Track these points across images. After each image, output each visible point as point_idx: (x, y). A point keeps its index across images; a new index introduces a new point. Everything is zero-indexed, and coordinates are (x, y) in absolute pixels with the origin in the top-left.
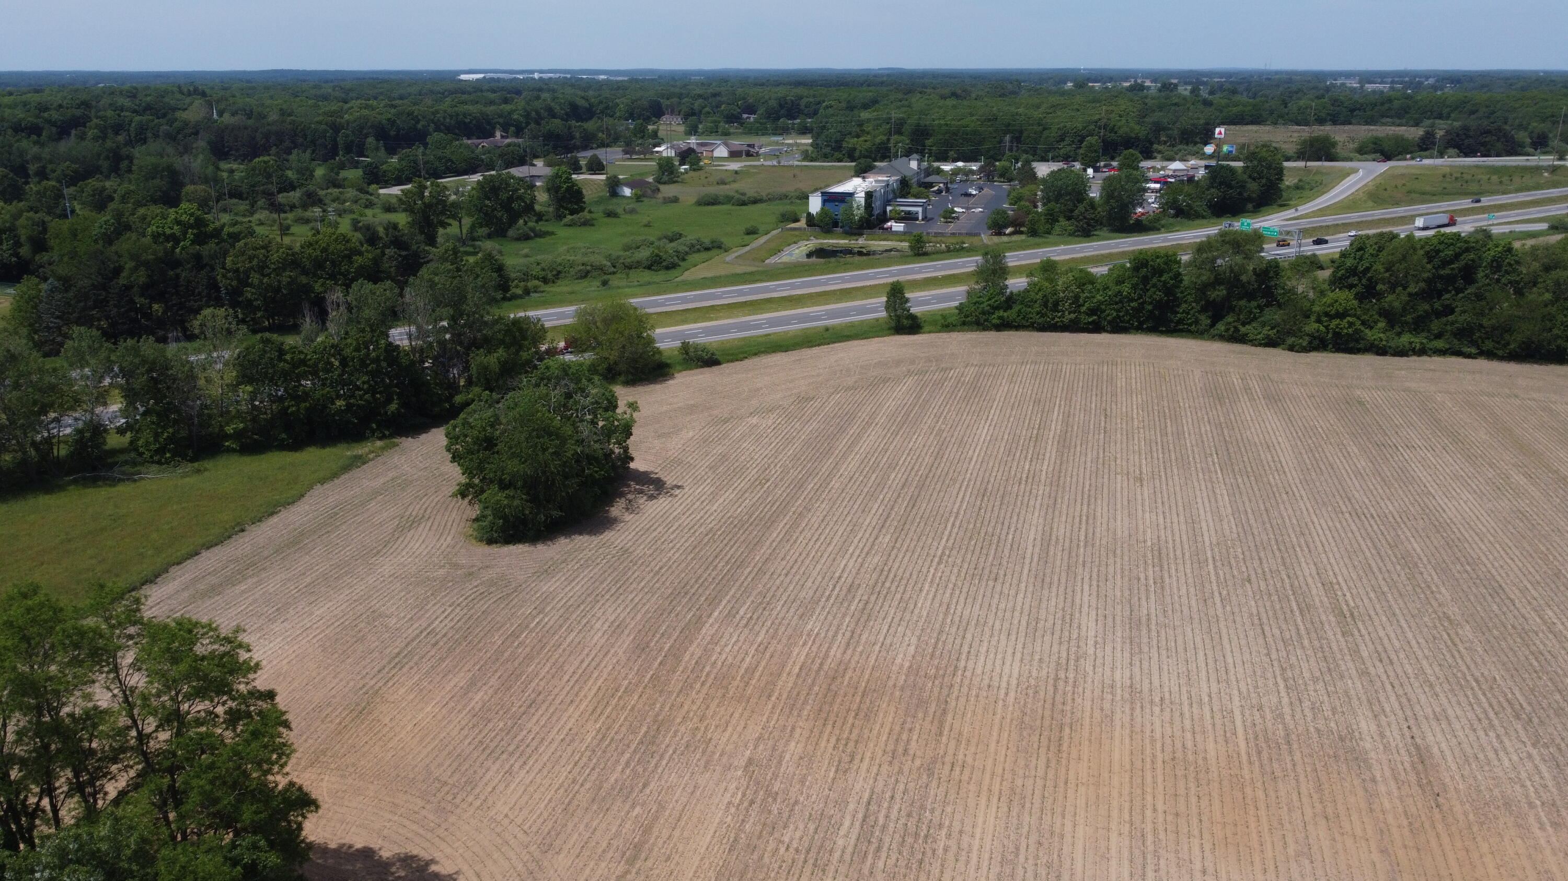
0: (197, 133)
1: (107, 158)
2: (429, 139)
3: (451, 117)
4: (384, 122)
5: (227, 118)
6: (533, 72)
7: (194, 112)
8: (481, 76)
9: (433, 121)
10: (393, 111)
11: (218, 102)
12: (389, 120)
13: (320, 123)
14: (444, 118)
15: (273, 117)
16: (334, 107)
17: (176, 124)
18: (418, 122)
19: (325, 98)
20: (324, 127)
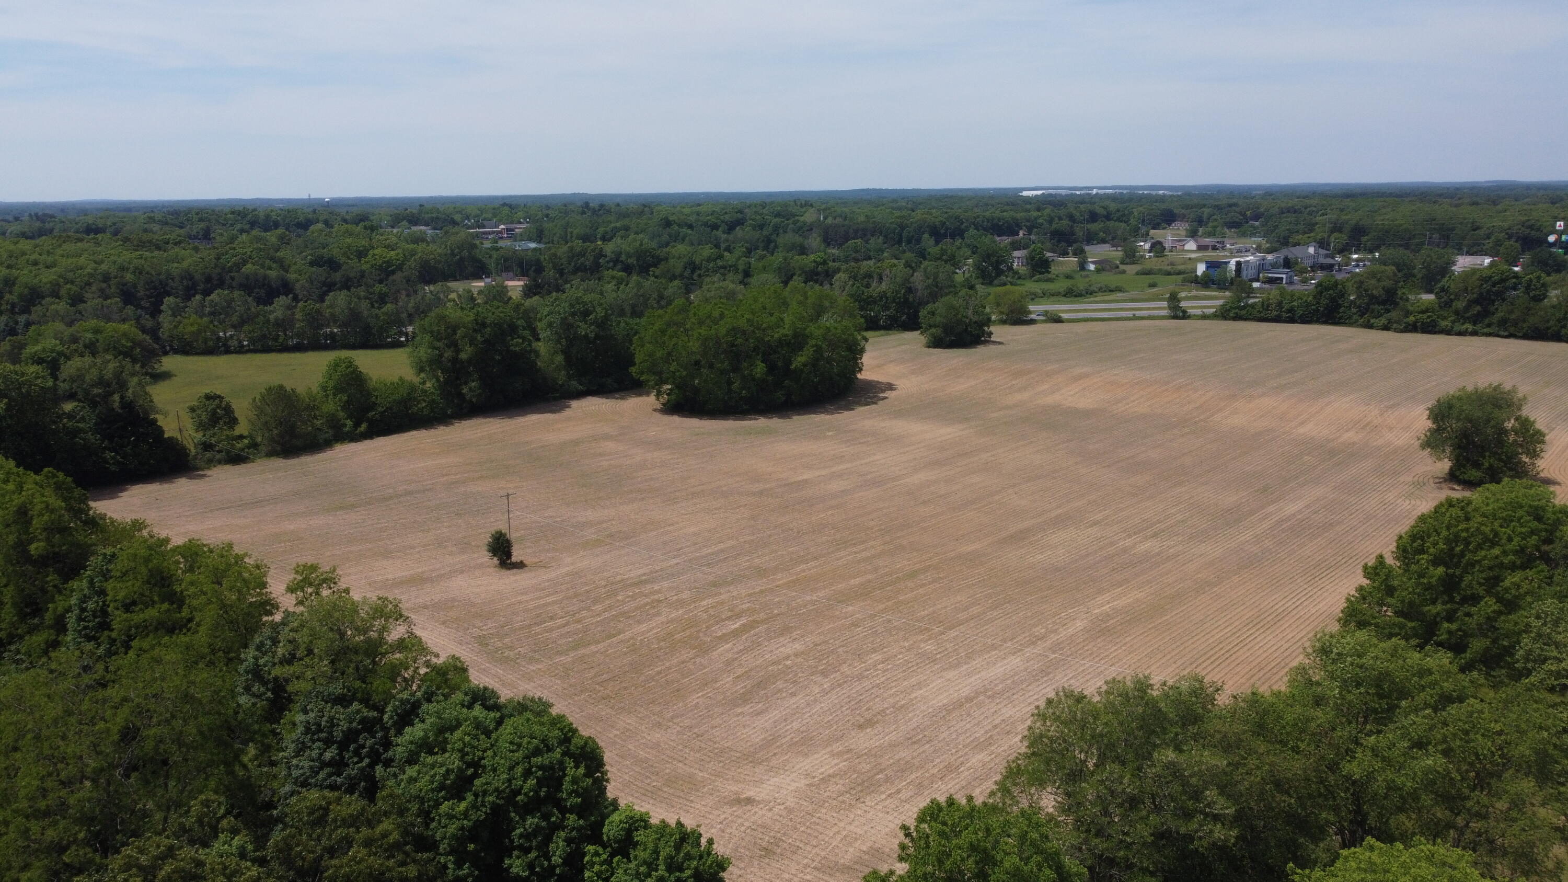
0: (811, 229)
1: (763, 241)
2: (966, 235)
3: (988, 220)
4: (937, 223)
5: (830, 221)
6: (1092, 188)
7: (809, 217)
8: (1039, 192)
9: (973, 224)
10: (946, 215)
11: (824, 210)
12: (941, 221)
13: (892, 223)
14: (983, 222)
15: (862, 218)
16: (904, 213)
17: (798, 224)
18: (962, 224)
19: (900, 209)
20: (894, 226)
